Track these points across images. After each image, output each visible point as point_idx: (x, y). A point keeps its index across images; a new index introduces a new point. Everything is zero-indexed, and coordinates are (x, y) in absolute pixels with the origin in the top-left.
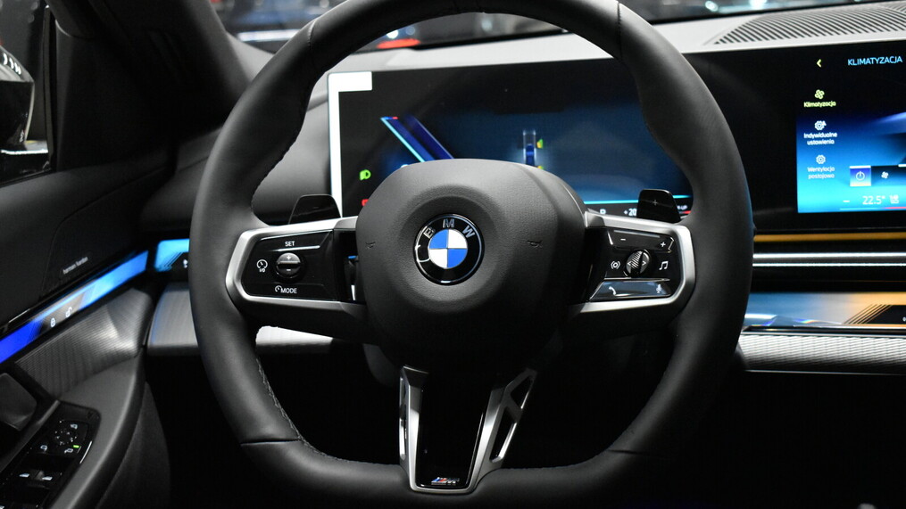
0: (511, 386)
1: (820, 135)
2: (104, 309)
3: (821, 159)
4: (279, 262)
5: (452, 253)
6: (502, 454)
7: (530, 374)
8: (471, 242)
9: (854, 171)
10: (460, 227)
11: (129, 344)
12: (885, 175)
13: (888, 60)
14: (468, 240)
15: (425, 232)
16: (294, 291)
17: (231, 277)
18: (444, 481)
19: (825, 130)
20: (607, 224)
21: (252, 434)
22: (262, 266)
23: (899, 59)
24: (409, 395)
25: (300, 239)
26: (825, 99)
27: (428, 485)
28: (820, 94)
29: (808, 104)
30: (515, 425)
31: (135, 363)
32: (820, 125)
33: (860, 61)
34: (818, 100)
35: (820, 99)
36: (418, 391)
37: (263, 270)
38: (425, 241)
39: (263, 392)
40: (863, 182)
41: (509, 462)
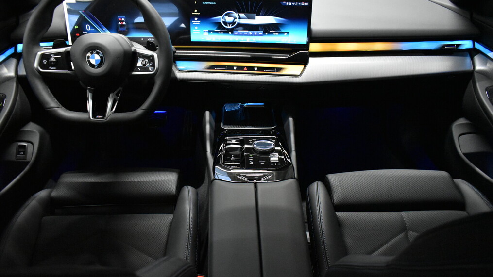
0: (116, 92)
1: (196, 22)
2: (3, 64)
3: (196, 28)
4: (50, 61)
5: (96, 61)
6: (114, 109)
7: (120, 88)
8: (101, 57)
9: (204, 31)
10: (98, 53)
11: (12, 74)
12: (211, 32)
13: (212, 3)
14: (100, 57)
15: (89, 54)
16: (55, 68)
17: (36, 65)
18: (100, 117)
19: (197, 20)
20: (138, 52)
21: (47, 107)
22: (45, 62)
23: (215, 3)
24: (90, 95)
25: (55, 54)
26: (197, 12)
27: (95, 118)
28: (196, 11)
29: (193, 13)
30: (117, 102)
31: (15, 79)
32: (196, 19)
33: (206, 3)
34: (195, 12)
35: (196, 12)
36: (92, 94)
37: (45, 63)
38: (89, 57)
39: (50, 95)
40: (207, 34)
41: (115, 112)
